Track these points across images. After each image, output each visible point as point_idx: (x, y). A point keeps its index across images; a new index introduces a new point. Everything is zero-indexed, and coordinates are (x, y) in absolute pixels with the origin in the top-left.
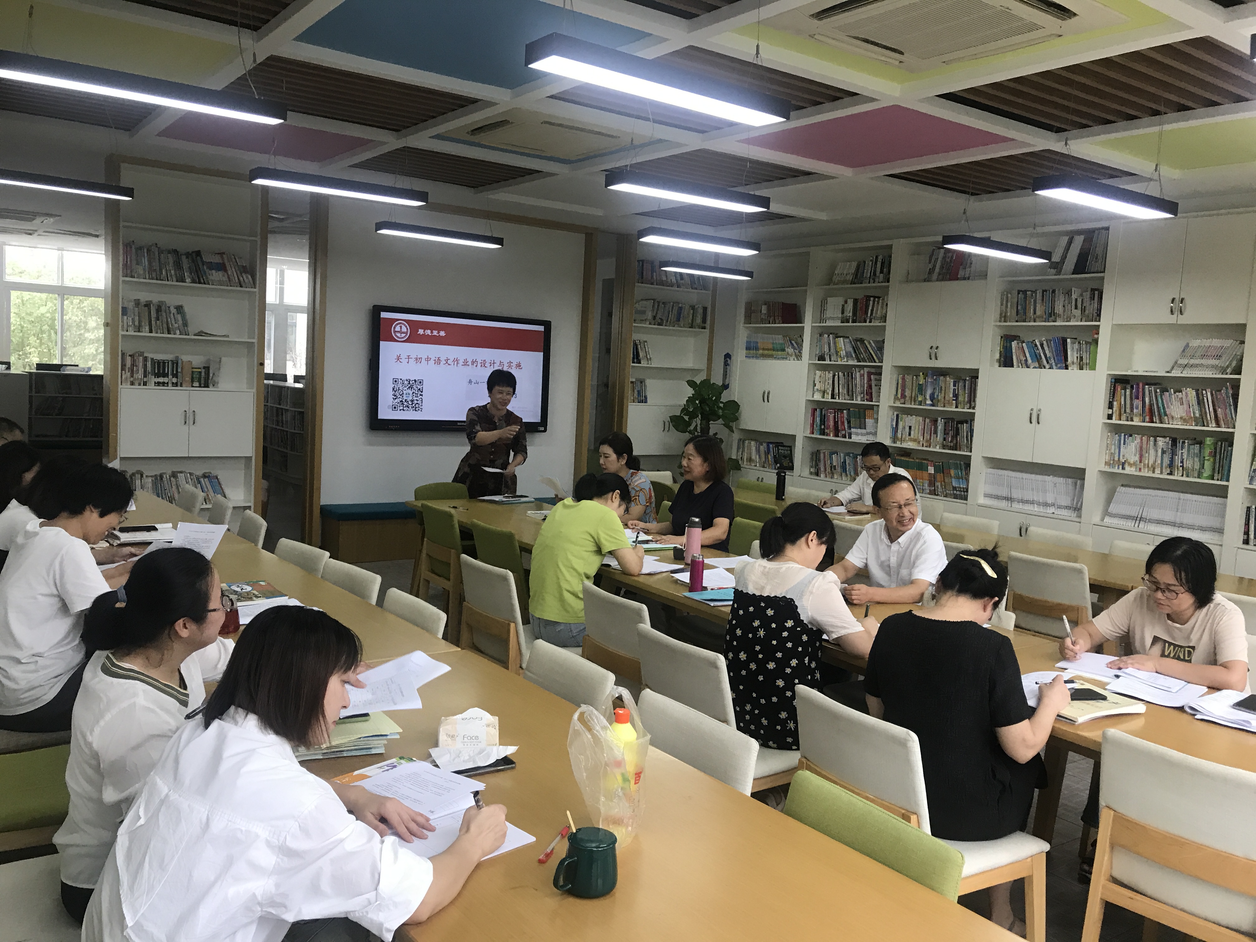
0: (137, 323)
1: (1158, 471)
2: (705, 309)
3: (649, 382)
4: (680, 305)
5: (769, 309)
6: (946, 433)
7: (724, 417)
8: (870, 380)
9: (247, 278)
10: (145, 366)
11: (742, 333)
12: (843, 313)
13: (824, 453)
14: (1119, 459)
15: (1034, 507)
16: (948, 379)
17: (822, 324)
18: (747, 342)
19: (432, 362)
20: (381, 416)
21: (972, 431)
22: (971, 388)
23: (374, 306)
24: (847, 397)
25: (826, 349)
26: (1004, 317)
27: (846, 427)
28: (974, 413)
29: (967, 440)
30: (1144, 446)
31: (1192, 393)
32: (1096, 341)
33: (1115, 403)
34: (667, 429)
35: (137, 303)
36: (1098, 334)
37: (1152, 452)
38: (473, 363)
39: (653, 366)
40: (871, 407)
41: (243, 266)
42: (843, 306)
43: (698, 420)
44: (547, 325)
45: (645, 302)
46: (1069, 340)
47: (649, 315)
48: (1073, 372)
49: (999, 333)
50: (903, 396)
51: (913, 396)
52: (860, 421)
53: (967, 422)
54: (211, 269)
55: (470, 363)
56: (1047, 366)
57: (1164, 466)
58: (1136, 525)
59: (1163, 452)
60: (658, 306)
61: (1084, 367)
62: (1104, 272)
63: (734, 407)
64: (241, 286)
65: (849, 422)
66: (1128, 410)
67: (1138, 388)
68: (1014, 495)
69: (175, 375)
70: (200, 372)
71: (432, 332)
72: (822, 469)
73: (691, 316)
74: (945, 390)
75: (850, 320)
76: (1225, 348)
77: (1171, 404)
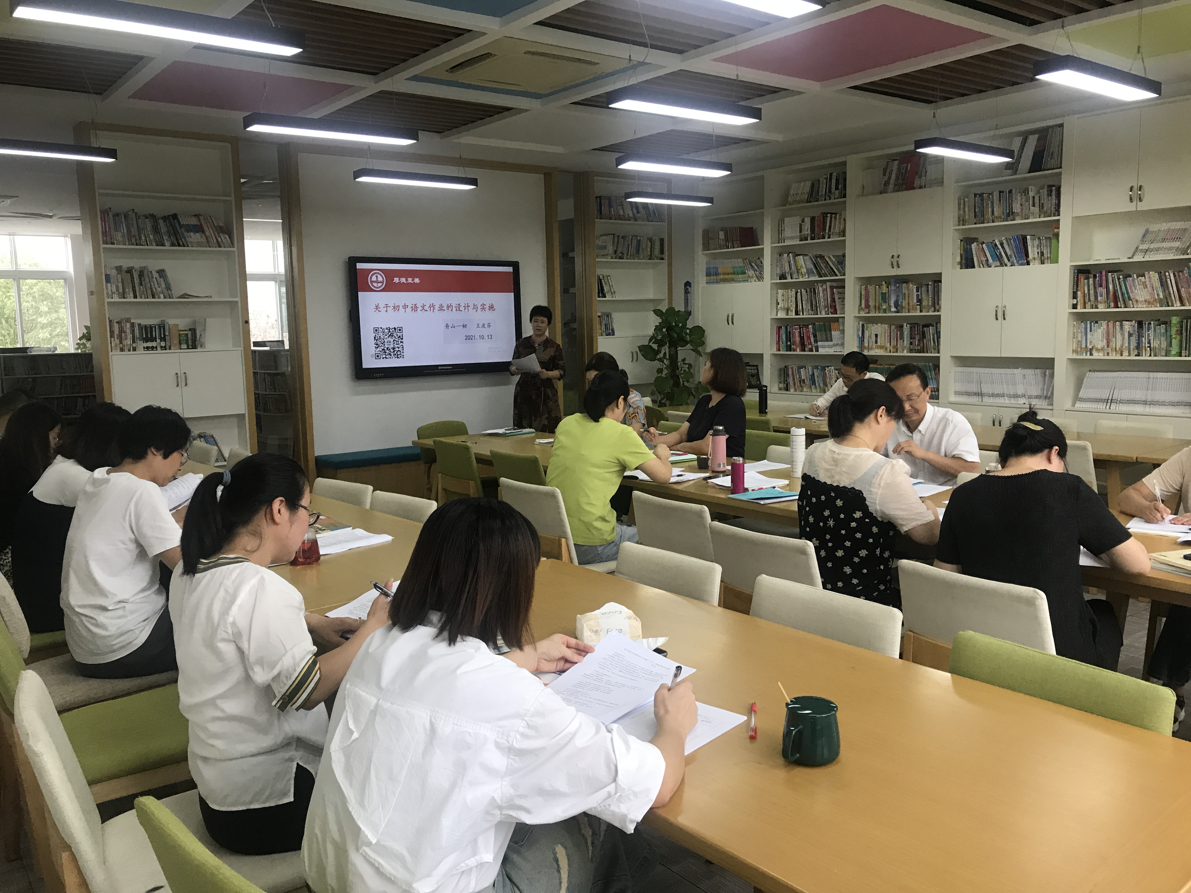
0: (121, 291)
1: (1126, 353)
2: (662, 241)
3: (615, 316)
4: (639, 238)
5: (726, 235)
6: (912, 337)
7: (691, 342)
8: (833, 294)
9: (225, 238)
10: (133, 332)
11: (701, 260)
12: (801, 231)
13: (792, 368)
14: (1086, 346)
15: (1005, 399)
16: (911, 285)
17: (780, 244)
18: (707, 268)
19: (409, 309)
20: (365, 365)
21: (938, 333)
22: (934, 292)
23: (350, 258)
24: (810, 312)
25: (787, 269)
26: (962, 221)
27: (812, 341)
28: (940, 315)
29: (934, 342)
30: (1111, 331)
31: (1154, 276)
32: (1057, 236)
33: (1079, 293)
34: (635, 359)
35: (119, 269)
36: (1059, 228)
37: (1119, 335)
38: (448, 307)
39: (617, 299)
40: (837, 320)
41: (221, 227)
42: (801, 225)
43: (666, 349)
44: (515, 265)
45: (604, 237)
46: (1028, 237)
47: (610, 249)
48: (1035, 267)
49: (958, 237)
50: (867, 306)
51: (877, 304)
52: (826, 334)
53: (932, 326)
54: (188, 231)
55: (445, 308)
56: (1009, 264)
57: (1132, 347)
58: (1108, 407)
59: (1130, 335)
60: (618, 239)
61: (1046, 261)
62: (1061, 168)
63: (699, 331)
64: (220, 247)
65: (815, 336)
66: (1092, 298)
67: (1101, 277)
68: (984, 391)
69: (163, 339)
70: (187, 335)
71: (407, 280)
72: (791, 383)
73: (649, 249)
74: (909, 296)
75: (809, 238)
76: (1185, 230)
77: (1136, 288)
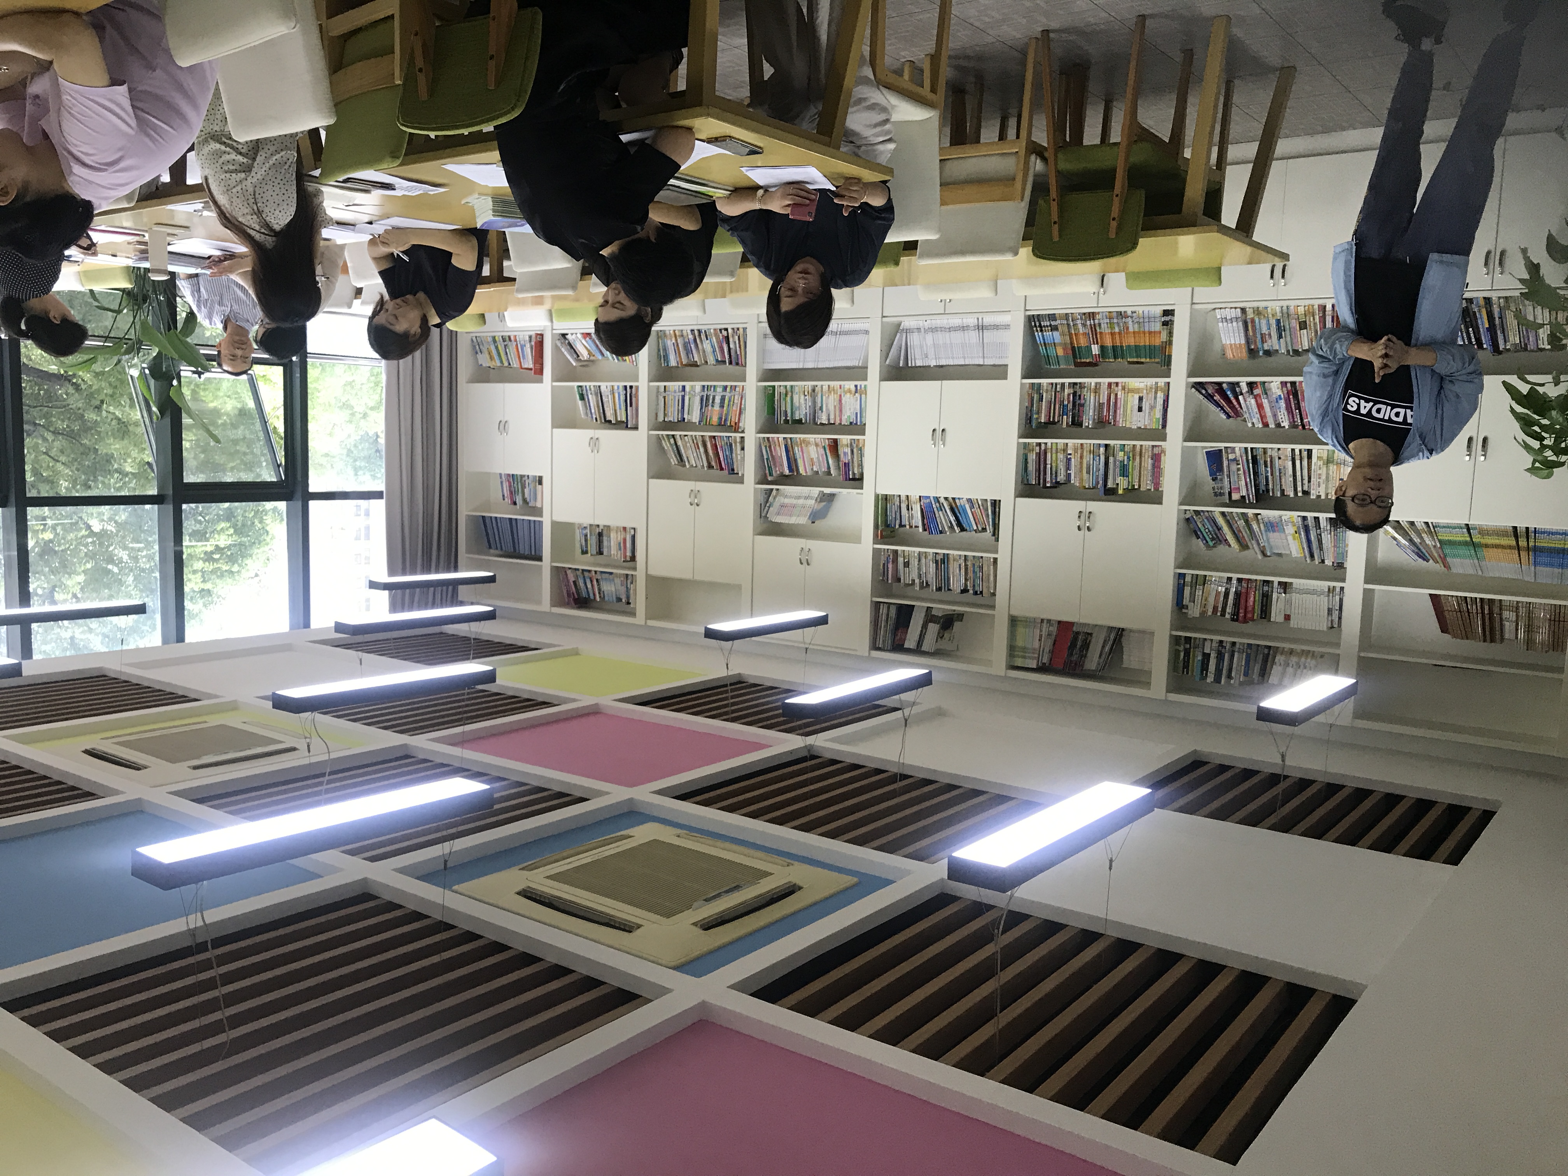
12: (1291, 600)
16: (1080, 485)
25: (1327, 538)
26: (996, 565)
28: (1023, 437)
30: (837, 413)
31: (802, 470)
32: (878, 526)
33: (859, 458)
36: (875, 534)
37: (831, 408)
42: (1289, 612)
46: (920, 530)
53: (1036, 424)
56: (942, 500)
59: (821, 408)
61: (894, 498)
62: (873, 602)
74: (1081, 468)
75: (1276, 585)
76: (778, 514)
77: (818, 458)
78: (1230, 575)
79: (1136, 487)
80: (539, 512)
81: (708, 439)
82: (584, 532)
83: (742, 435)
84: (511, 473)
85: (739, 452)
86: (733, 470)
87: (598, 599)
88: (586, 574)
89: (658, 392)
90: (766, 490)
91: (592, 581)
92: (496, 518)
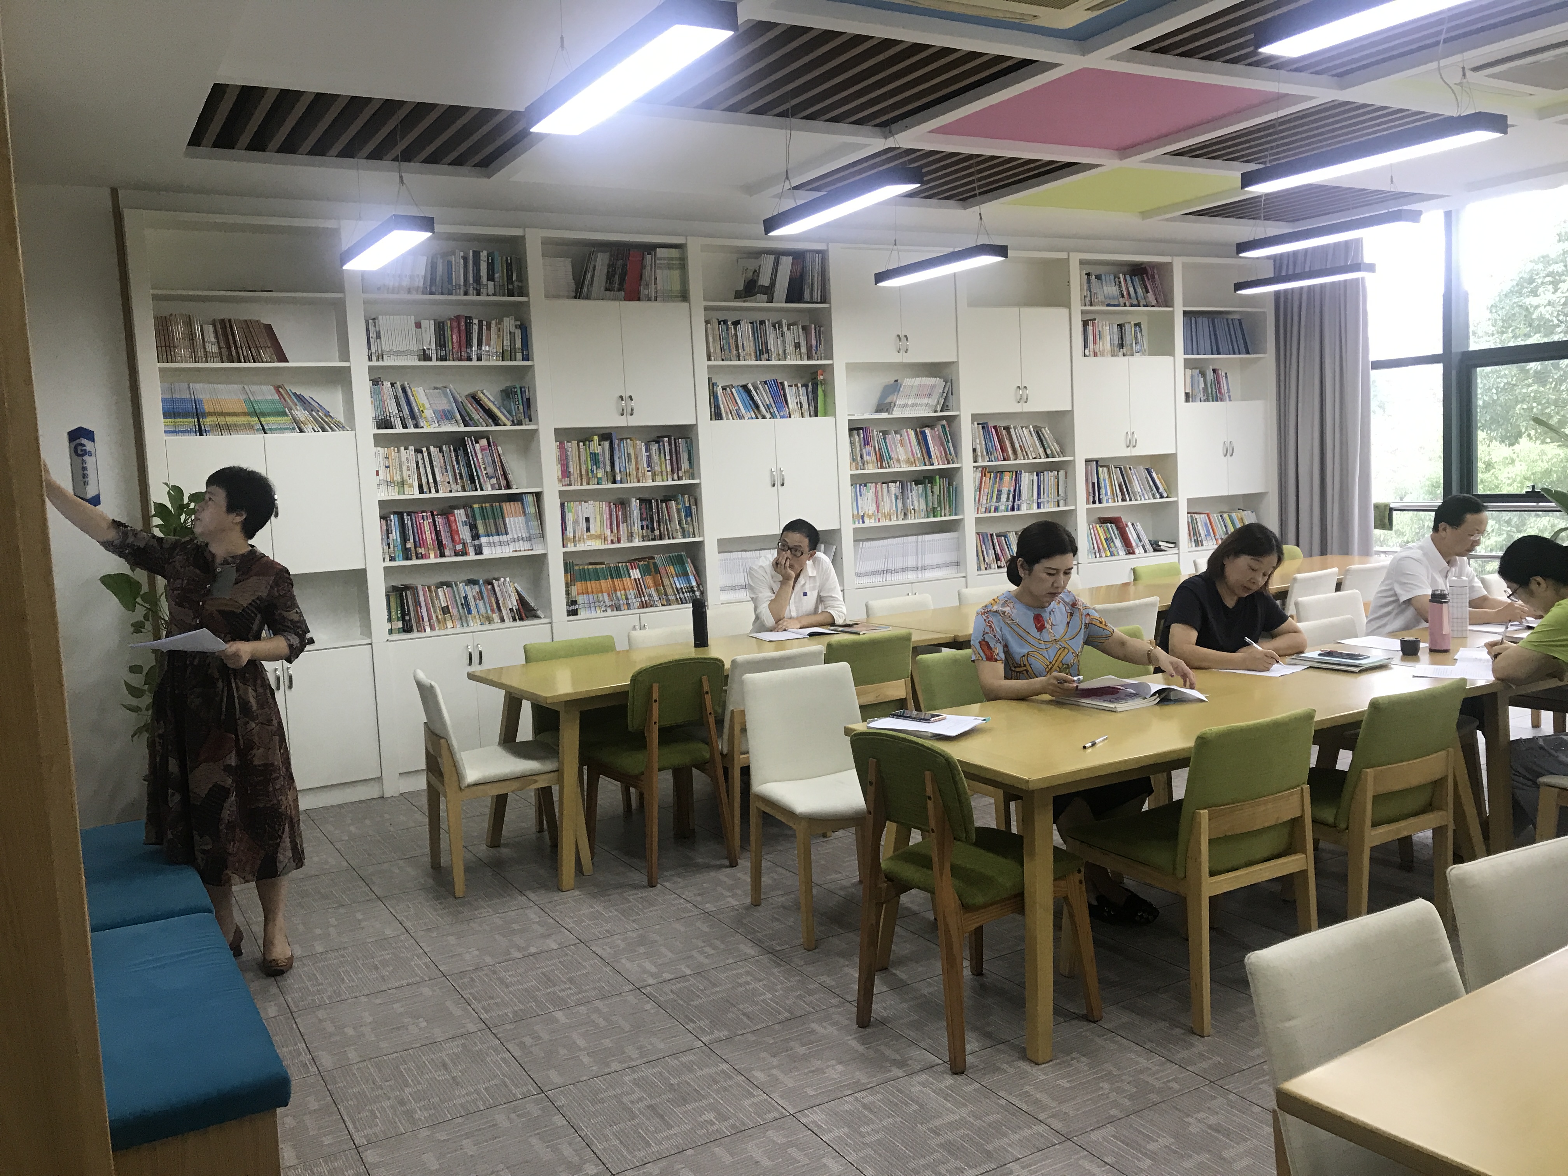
1: (894, 518)
6: (642, 518)
12: (418, 343)
14: (858, 512)
16: (636, 442)
17: (377, 364)
18: (164, 400)
22: (672, 452)
24: (454, 486)
25: (392, 408)
26: (709, 354)
27: (466, 537)
28: (696, 484)
29: (678, 523)
30: (880, 494)
31: (911, 433)
33: (855, 451)
36: (832, 374)
37: (886, 499)
40: (521, 497)
42: (417, 331)
46: (787, 383)
48: (797, 420)
50: (567, 474)
51: (583, 472)
52: (495, 522)
53: (675, 500)
56: (768, 415)
57: (898, 512)
59: (897, 498)
62: (829, 302)
65: (473, 527)
66: (858, 458)
67: (867, 434)
74: (636, 458)
75: (434, 357)
76: (933, 387)
77: (896, 446)
78: (479, 363)
79: (581, 444)
80: (1188, 364)
81: (1012, 457)
82: (1138, 347)
83: (976, 464)
84: (1219, 403)
85: (978, 446)
86: (983, 428)
87: (1121, 276)
88: (1135, 302)
89: (1065, 500)
90: (948, 410)
91: (1129, 294)
92: (1234, 353)
